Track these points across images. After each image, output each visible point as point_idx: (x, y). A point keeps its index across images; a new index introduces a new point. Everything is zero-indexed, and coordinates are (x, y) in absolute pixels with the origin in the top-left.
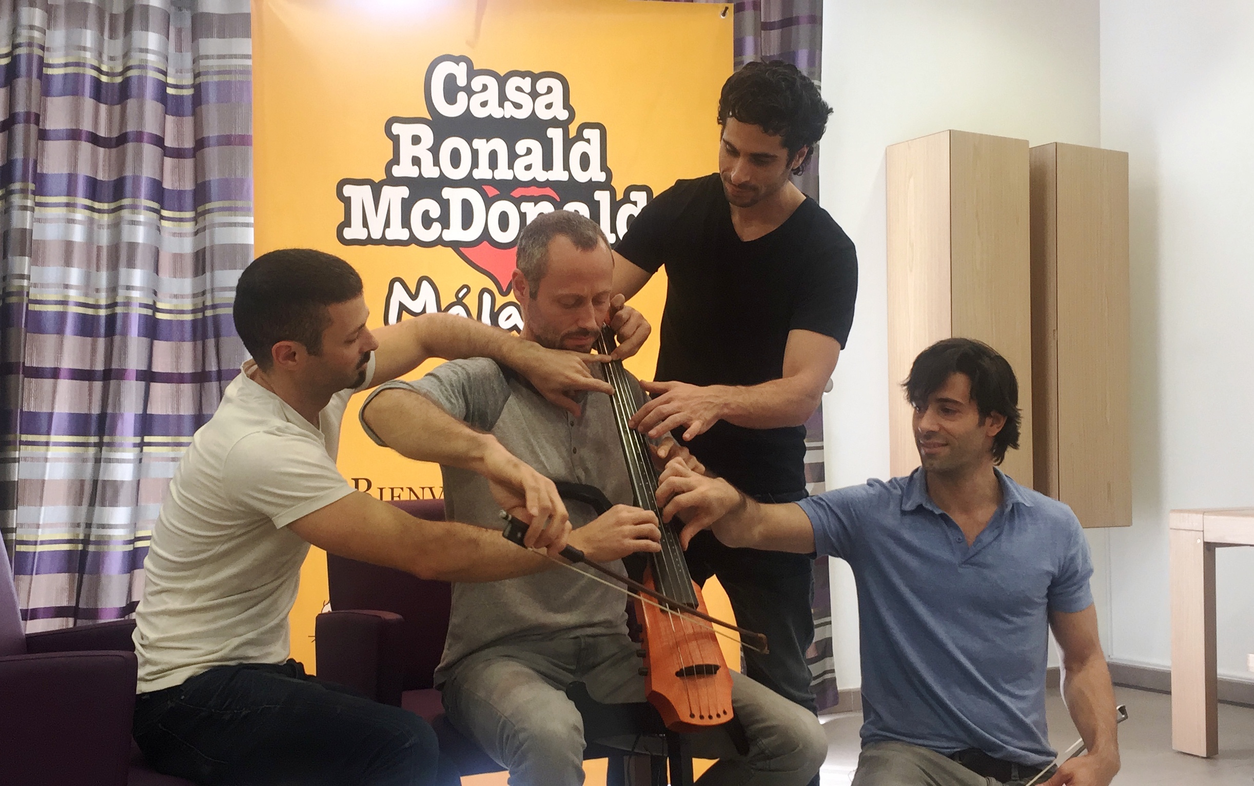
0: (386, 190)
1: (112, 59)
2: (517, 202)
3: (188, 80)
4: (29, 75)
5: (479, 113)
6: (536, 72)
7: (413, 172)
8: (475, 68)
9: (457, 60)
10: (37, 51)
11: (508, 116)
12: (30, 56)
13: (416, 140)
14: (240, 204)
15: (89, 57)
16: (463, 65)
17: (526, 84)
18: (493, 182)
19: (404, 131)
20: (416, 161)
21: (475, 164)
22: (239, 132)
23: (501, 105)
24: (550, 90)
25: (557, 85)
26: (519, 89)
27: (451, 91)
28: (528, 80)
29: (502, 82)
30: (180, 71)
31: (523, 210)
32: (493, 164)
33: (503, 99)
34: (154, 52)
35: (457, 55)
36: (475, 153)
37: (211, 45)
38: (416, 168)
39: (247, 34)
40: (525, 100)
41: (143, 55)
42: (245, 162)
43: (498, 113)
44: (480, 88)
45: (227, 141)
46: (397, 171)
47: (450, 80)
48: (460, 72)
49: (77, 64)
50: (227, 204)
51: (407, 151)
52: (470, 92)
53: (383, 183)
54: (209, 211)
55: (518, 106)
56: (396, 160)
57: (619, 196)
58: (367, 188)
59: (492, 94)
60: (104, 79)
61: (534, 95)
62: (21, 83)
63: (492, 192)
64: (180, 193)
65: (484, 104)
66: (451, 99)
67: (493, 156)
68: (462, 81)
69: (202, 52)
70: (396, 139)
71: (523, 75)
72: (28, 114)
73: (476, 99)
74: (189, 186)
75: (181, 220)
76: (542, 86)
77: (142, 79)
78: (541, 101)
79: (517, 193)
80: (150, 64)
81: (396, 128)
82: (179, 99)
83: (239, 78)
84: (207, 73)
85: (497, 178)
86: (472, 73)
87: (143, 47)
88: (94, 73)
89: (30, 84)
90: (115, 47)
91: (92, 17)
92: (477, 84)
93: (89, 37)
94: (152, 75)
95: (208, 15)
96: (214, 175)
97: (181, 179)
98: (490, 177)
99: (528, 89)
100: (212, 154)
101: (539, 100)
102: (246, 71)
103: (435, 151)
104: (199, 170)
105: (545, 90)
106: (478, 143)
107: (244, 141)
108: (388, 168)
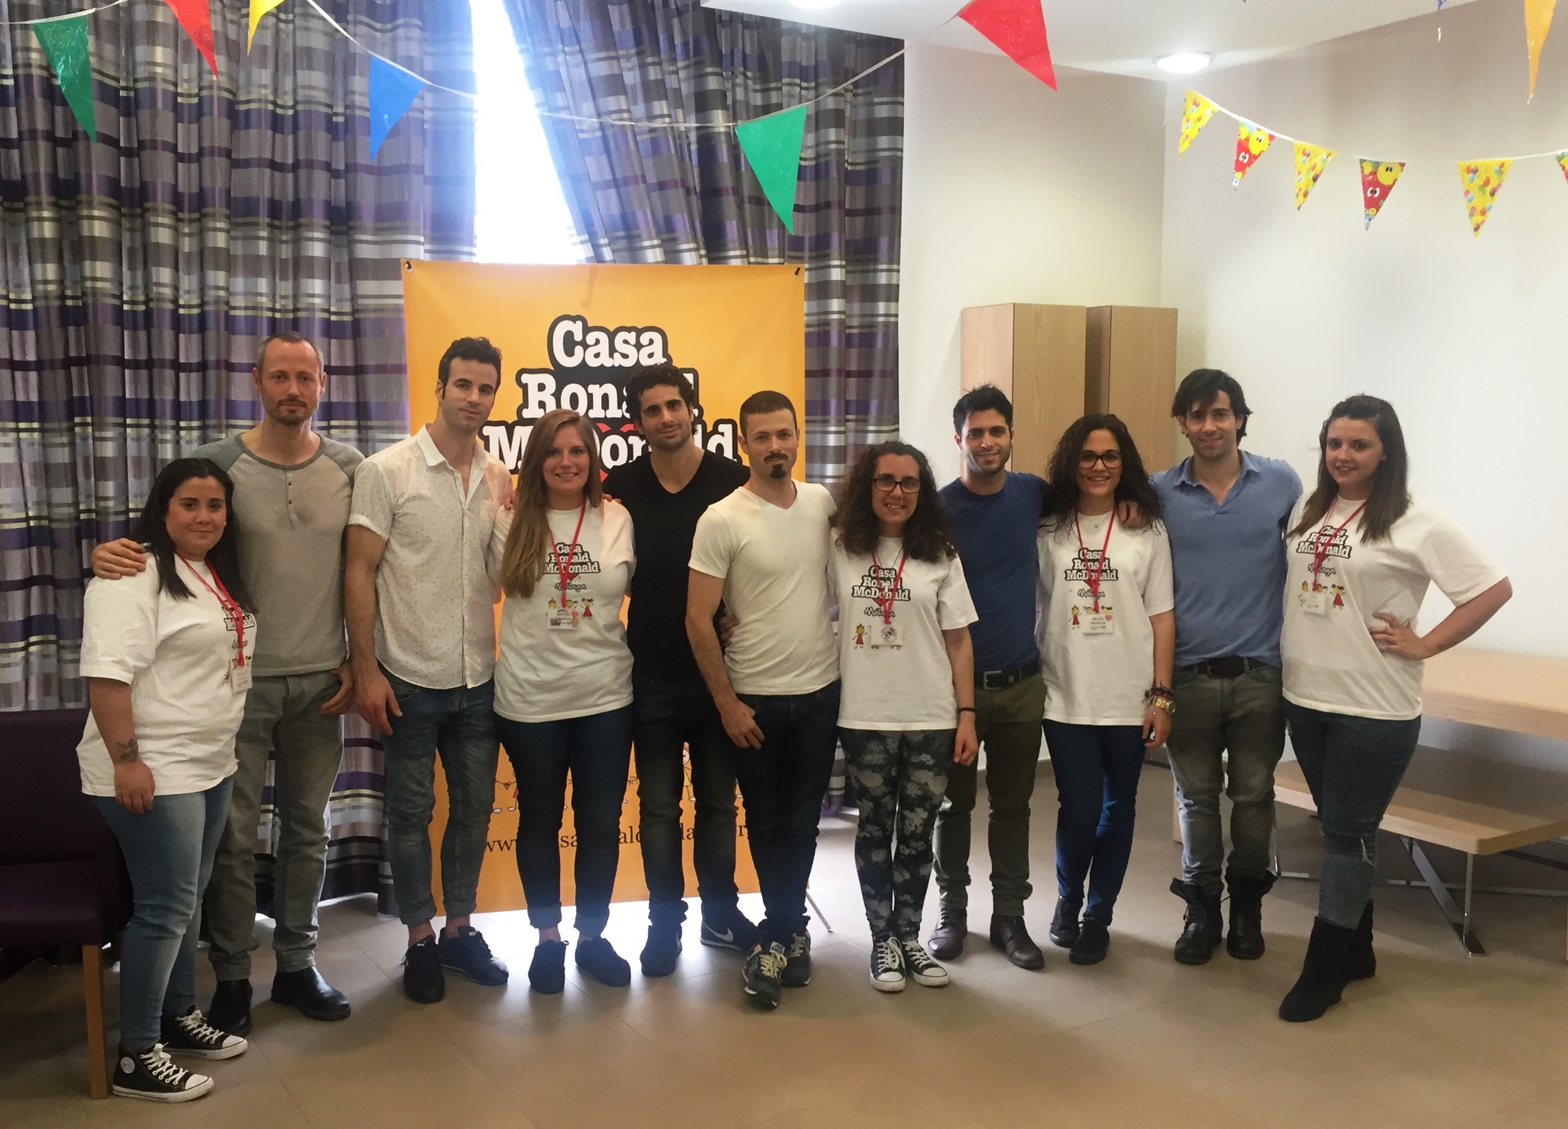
0: (518, 429)
1: (283, 297)
2: (625, 436)
3: (347, 308)
4: (218, 329)
5: (593, 363)
6: (640, 327)
7: (539, 414)
8: (589, 325)
9: (574, 319)
10: (224, 308)
11: (616, 365)
12: (217, 313)
13: (542, 387)
14: (397, 423)
15: (265, 301)
16: (579, 323)
17: (632, 337)
18: (605, 420)
19: (531, 380)
20: (542, 405)
21: (590, 406)
22: (394, 362)
23: (611, 356)
24: (651, 342)
25: (657, 337)
26: (626, 342)
27: (570, 344)
28: (633, 334)
29: (612, 336)
30: (340, 300)
31: (630, 442)
32: (605, 406)
33: (612, 350)
34: (319, 296)
35: (574, 314)
36: (590, 397)
37: (367, 287)
38: (542, 410)
39: (397, 277)
40: (631, 351)
41: (310, 300)
42: (400, 388)
43: (608, 363)
44: (593, 342)
45: (382, 369)
46: (526, 414)
47: (569, 336)
48: (577, 329)
49: (254, 308)
50: (385, 423)
51: (534, 396)
52: (585, 346)
53: (515, 424)
54: (370, 428)
55: (625, 356)
56: (525, 405)
57: (710, 428)
58: (503, 428)
59: (604, 347)
60: (278, 315)
61: (639, 346)
62: (211, 334)
63: (604, 428)
64: (345, 405)
65: (597, 355)
66: (569, 352)
67: (605, 398)
68: (578, 337)
69: (360, 292)
70: (525, 387)
71: (629, 330)
72: (218, 361)
73: (591, 351)
74: (351, 399)
75: (347, 427)
76: (644, 339)
77: (310, 320)
78: (645, 351)
79: (625, 429)
80: (316, 307)
81: (525, 378)
82: (340, 324)
83: (392, 315)
84: (363, 311)
85: (609, 416)
86: (587, 330)
87: (310, 292)
88: (270, 314)
89: (218, 334)
90: (285, 287)
91: (265, 266)
92: (591, 339)
93: (263, 285)
94: (319, 315)
95: (363, 260)
96: (373, 398)
97: (345, 392)
98: (603, 416)
99: (633, 341)
100: (371, 379)
101: (642, 350)
102: (398, 309)
103: (557, 395)
104: (360, 389)
105: (648, 342)
106: (592, 388)
107: (400, 369)
108: (519, 411)
